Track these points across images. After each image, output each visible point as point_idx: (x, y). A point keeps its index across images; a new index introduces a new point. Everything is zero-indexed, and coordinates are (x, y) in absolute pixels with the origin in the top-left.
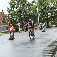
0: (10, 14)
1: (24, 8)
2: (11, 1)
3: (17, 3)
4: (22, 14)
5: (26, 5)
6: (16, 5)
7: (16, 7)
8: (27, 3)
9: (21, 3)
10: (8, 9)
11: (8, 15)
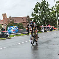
0: (34, 18)
1: (45, 12)
2: (35, 8)
3: (39, 9)
4: (44, 18)
5: (47, 10)
6: (39, 11)
7: (39, 12)
8: (48, 8)
9: (43, 9)
10: (32, 14)
11: (33, 18)
